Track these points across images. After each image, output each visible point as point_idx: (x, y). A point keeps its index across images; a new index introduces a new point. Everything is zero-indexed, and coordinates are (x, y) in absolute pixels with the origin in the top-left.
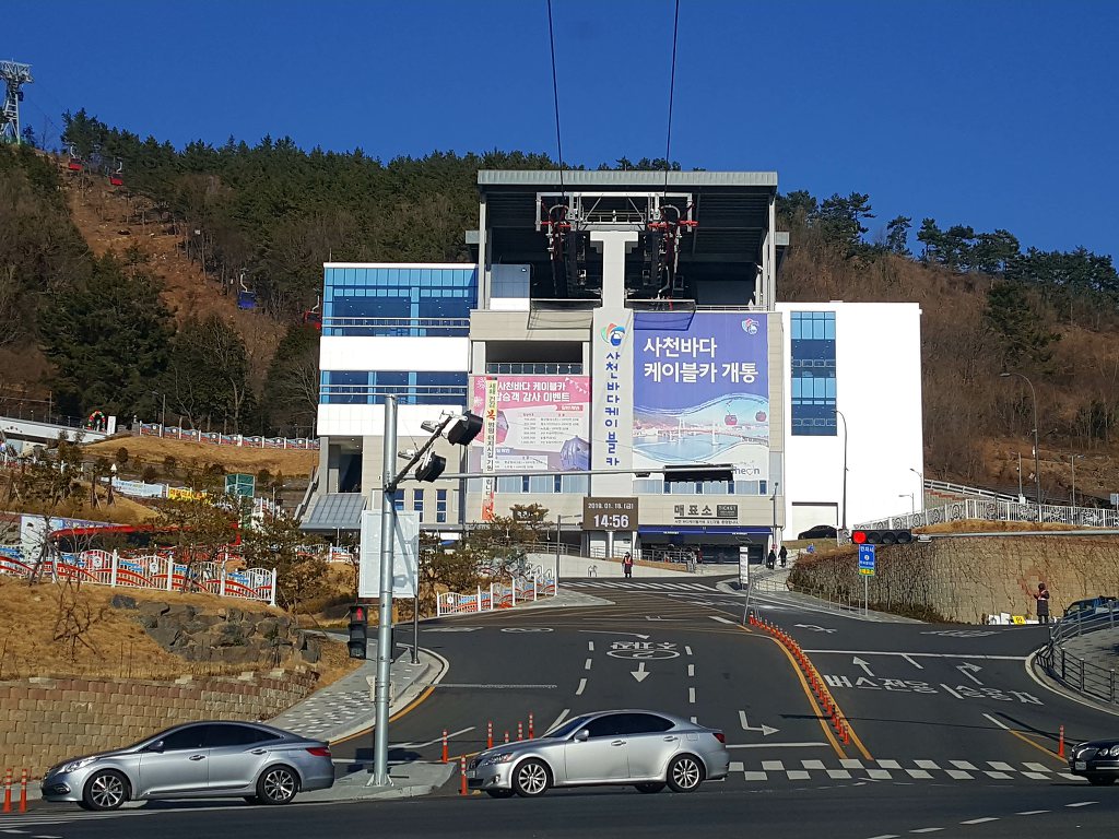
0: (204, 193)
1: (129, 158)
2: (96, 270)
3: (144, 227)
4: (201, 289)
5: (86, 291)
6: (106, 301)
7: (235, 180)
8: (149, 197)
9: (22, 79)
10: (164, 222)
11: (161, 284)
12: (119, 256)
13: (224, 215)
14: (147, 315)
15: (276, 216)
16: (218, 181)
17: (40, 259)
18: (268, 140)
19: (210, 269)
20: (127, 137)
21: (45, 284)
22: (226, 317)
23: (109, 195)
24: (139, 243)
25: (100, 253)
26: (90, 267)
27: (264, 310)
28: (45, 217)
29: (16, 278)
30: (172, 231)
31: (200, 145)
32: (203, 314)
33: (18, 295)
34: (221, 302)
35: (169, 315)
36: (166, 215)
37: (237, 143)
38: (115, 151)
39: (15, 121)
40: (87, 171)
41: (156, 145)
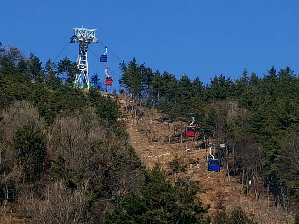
0: (226, 115)
1: (169, 92)
2: (148, 180)
3: (182, 144)
4: (227, 190)
5: (141, 196)
6: (155, 203)
7: (250, 103)
8: (184, 121)
9: (90, 40)
10: (197, 140)
11: (196, 188)
12: (165, 168)
13: (242, 131)
14: (187, 213)
15: (282, 129)
16: (236, 105)
17: (106, 174)
18: (273, 71)
19: (233, 173)
20: (167, 77)
21: (110, 193)
22: (247, 210)
23: (155, 122)
24: (179, 157)
25: (150, 167)
26: (143, 178)
27: (276, 203)
28: (109, 142)
29: (89, 189)
30: (203, 146)
31: (222, 79)
32: (229, 208)
33: (91, 203)
34: (243, 199)
35: (203, 211)
36: (198, 134)
37: (249, 75)
38: (158, 89)
39: (85, 72)
40: (138, 105)
41: (188, 82)
